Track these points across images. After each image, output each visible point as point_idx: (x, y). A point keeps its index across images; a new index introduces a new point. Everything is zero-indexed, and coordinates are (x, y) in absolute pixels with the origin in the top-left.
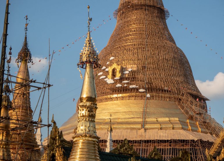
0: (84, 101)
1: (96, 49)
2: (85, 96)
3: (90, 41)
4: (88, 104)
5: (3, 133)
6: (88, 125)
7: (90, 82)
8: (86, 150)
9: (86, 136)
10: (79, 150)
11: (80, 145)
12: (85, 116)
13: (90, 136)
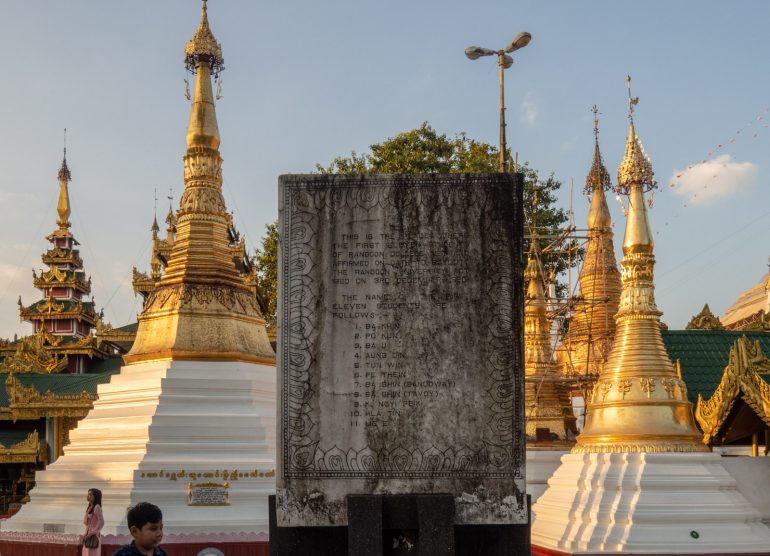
0: (630, 253)
1: (646, 156)
2: (629, 244)
3: (635, 142)
4: (636, 257)
5: (535, 321)
6: (637, 293)
7: (638, 218)
8: (636, 337)
9: (633, 313)
10: (625, 338)
11: (627, 330)
12: (632, 279)
13: (641, 312)
